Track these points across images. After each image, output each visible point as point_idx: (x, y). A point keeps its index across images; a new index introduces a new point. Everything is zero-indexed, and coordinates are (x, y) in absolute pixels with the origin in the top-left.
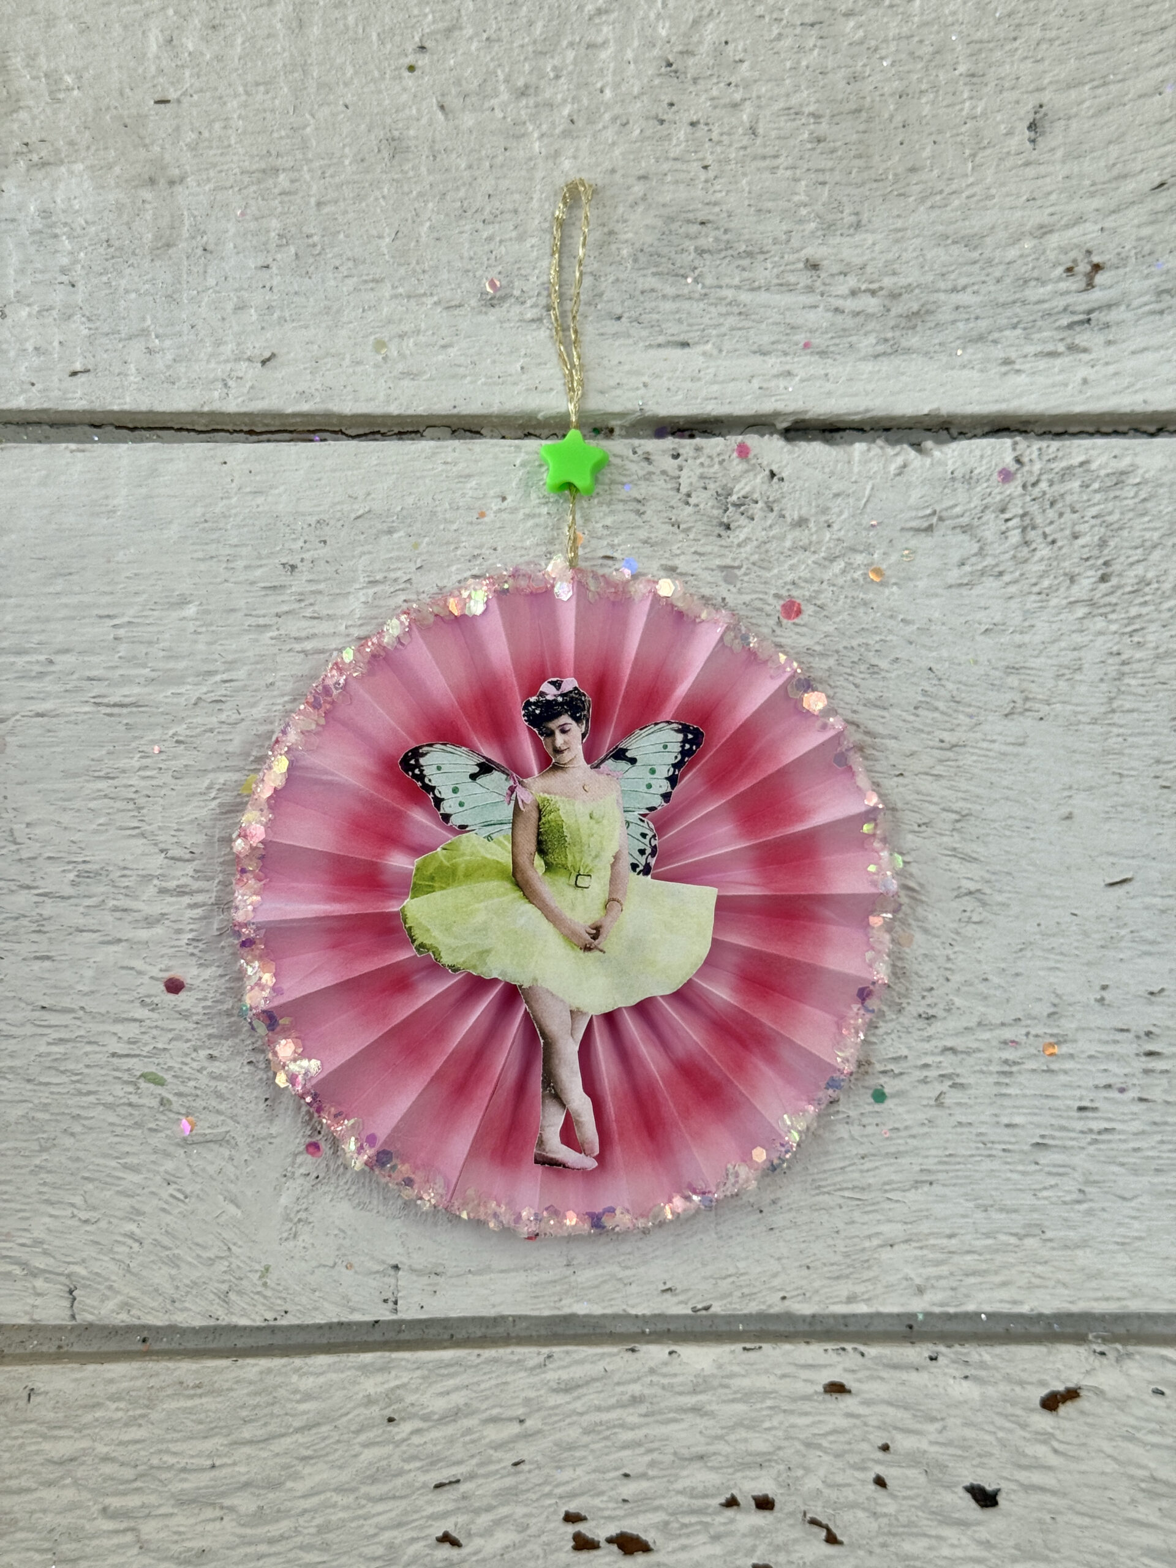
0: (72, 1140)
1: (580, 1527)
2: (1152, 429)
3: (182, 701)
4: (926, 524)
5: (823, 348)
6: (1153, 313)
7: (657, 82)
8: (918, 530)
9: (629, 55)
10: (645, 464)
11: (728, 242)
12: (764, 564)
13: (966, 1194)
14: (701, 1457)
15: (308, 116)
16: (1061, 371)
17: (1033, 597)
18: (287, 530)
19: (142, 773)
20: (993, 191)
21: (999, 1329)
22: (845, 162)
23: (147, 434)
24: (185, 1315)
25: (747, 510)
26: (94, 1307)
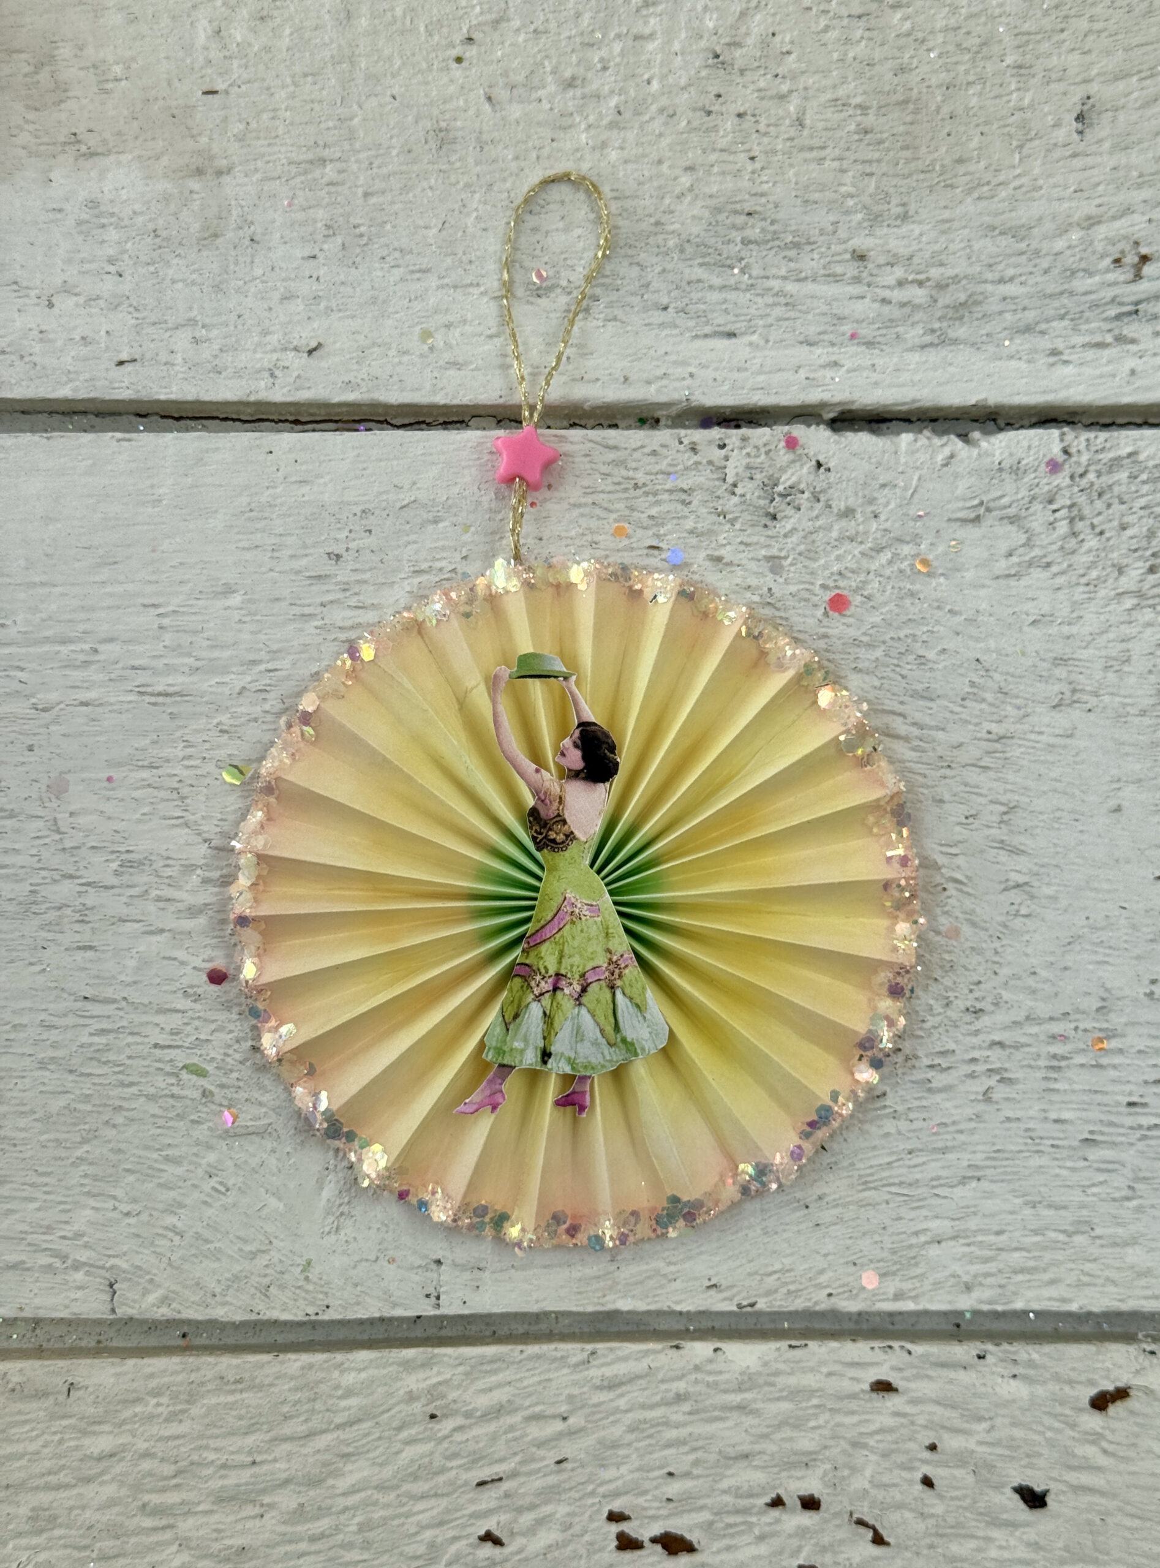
0: (114, 1132)
1: (624, 1527)
3: (226, 690)
4: (972, 515)
5: (870, 338)
7: (704, 73)
8: (964, 521)
9: (677, 46)
10: (689, 454)
11: (775, 232)
12: (810, 554)
13: (1014, 1191)
14: (747, 1456)
15: (355, 107)
16: (1109, 362)
17: (1082, 589)
18: (333, 519)
19: (186, 763)
20: (1041, 182)
21: (1049, 1327)
22: (891, 153)
23: (192, 423)
24: (226, 1309)
25: (793, 500)
26: (134, 1301)
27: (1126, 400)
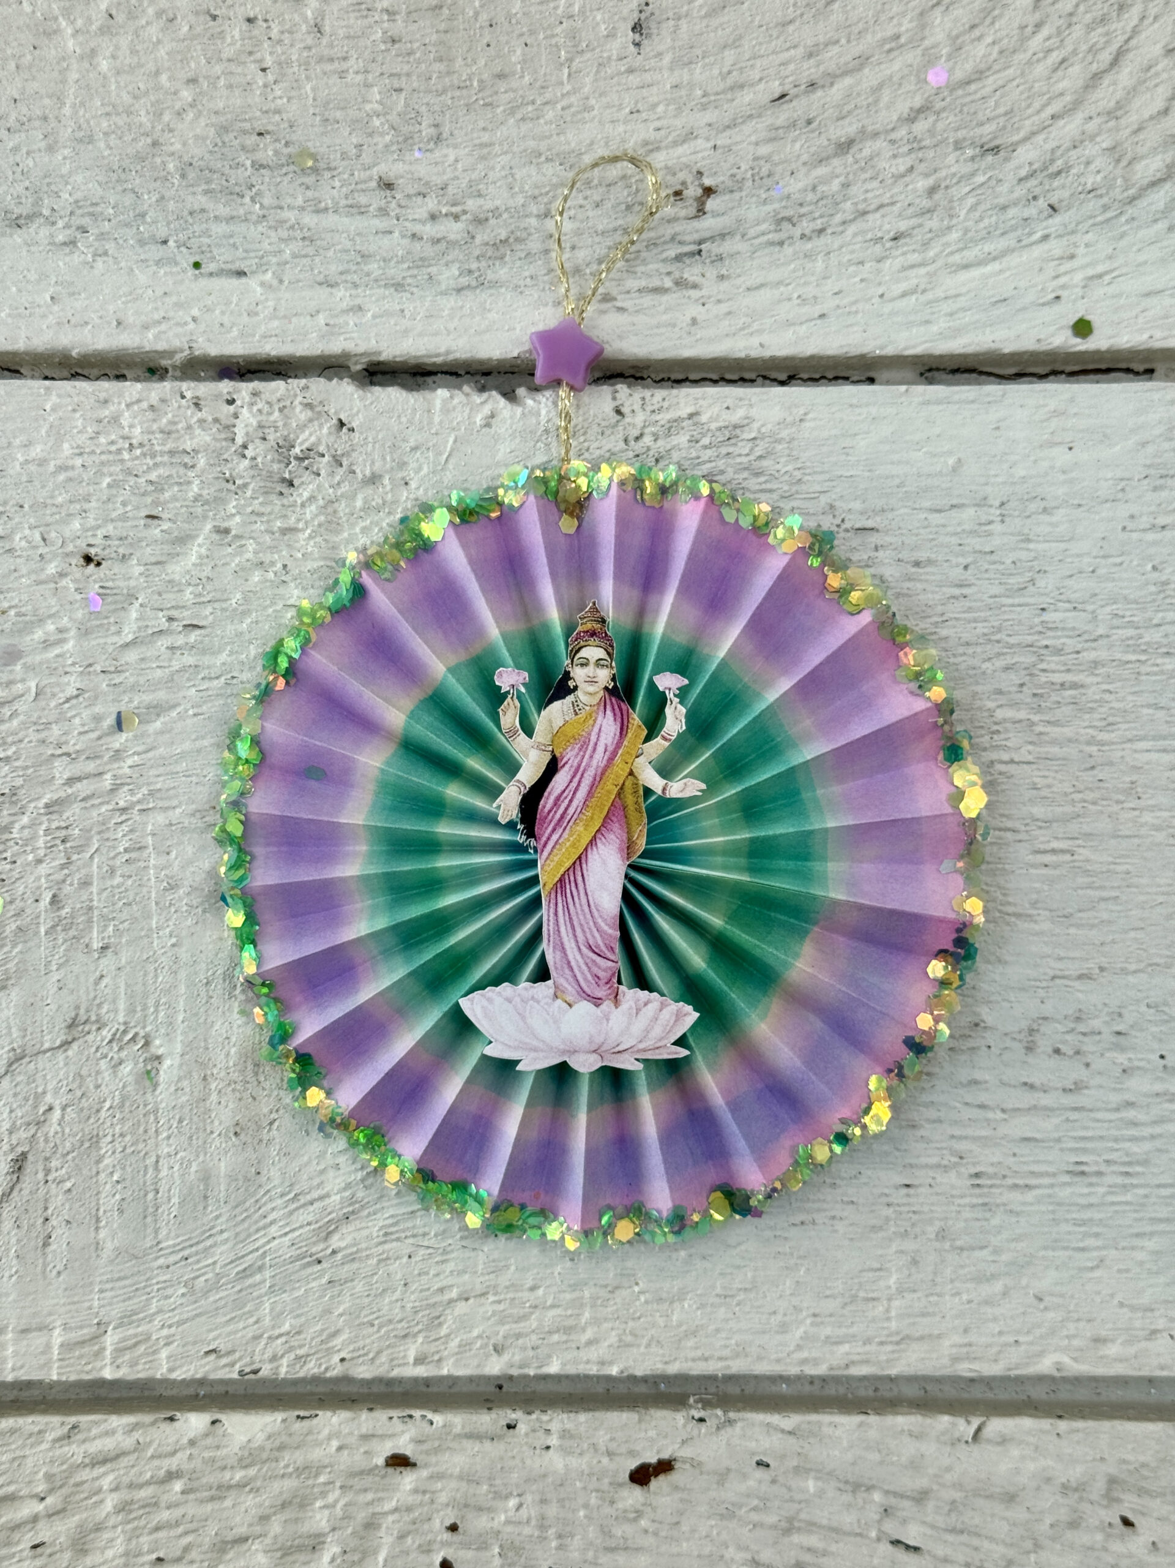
2: (783, 377)
5: (399, 279)
6: (772, 243)
10: (192, 410)
11: (290, 156)
12: (331, 526)
14: (246, 1540)
16: (667, 309)
20: (592, 102)
22: (423, 66)
25: (311, 465)
27: (687, 353)
